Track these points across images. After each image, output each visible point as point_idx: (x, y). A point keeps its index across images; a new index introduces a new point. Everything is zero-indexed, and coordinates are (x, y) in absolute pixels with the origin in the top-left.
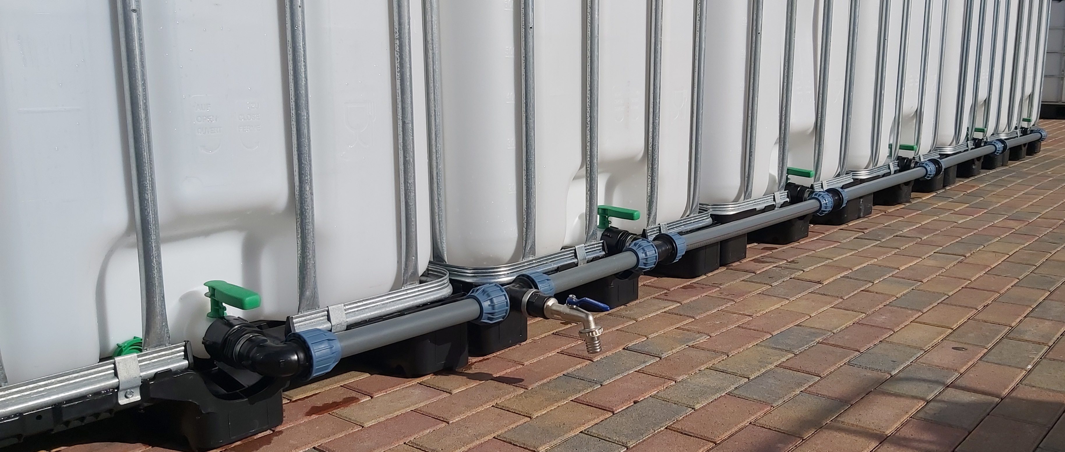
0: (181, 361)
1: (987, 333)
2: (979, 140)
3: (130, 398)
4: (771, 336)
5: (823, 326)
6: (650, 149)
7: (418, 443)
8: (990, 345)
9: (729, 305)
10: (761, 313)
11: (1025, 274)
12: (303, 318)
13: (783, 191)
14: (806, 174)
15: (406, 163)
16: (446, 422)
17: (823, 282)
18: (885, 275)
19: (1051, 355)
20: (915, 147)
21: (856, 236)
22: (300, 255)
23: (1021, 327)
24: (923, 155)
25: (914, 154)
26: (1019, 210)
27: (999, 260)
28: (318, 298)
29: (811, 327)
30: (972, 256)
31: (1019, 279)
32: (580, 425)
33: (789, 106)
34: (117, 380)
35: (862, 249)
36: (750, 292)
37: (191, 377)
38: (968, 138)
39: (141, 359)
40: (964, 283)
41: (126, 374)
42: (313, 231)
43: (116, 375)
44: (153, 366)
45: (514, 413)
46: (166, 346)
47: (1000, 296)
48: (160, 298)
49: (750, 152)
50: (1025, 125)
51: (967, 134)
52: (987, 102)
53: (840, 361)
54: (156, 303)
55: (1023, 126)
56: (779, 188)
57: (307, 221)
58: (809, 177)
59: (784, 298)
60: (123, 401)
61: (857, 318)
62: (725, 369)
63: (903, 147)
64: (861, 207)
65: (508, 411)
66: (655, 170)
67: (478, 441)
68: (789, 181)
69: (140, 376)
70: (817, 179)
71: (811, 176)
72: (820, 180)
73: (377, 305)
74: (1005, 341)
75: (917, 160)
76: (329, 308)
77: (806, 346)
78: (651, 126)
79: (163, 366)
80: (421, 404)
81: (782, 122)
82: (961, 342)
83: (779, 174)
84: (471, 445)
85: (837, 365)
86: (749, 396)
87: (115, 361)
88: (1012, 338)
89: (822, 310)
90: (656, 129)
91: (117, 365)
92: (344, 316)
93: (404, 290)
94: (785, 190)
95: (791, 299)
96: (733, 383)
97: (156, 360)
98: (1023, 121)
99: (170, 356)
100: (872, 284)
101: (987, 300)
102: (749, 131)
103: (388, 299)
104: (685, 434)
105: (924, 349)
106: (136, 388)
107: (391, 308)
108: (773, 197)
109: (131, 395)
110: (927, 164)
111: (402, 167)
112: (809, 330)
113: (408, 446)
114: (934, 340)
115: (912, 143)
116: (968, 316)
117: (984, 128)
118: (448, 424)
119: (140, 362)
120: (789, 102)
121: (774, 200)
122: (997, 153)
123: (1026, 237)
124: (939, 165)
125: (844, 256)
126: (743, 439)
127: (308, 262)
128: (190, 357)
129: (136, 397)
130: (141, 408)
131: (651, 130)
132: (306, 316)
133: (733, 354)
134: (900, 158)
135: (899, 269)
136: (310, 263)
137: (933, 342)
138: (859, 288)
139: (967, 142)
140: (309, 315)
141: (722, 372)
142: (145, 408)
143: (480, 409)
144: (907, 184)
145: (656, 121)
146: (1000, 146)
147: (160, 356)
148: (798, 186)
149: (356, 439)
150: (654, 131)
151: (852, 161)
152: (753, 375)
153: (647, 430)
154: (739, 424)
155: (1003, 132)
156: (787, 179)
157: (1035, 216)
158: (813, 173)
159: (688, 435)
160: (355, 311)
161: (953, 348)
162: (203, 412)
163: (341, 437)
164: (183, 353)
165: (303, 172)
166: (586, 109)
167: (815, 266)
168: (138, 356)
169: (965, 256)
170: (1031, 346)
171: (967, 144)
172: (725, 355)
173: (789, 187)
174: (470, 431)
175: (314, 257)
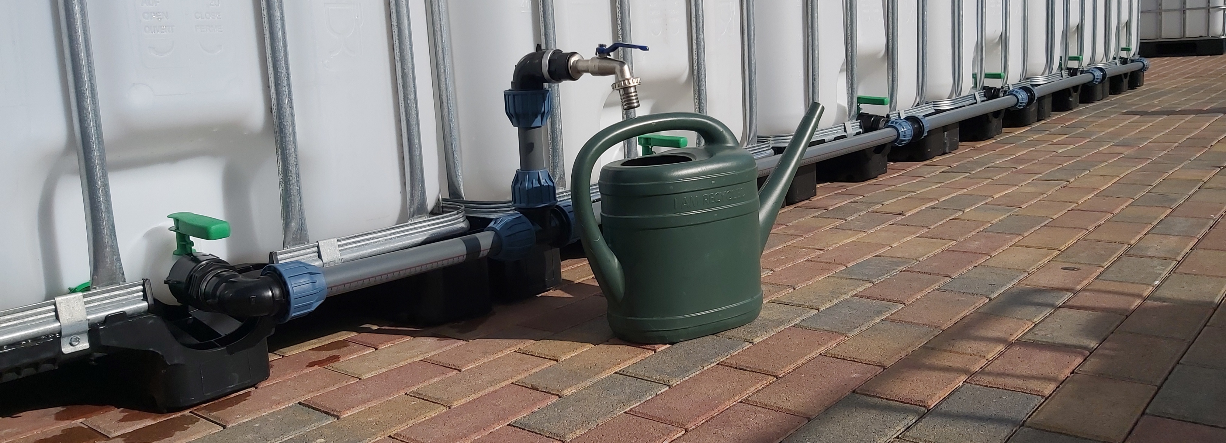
0: (139, 303)
1: (1102, 252)
2: (1074, 69)
3: (76, 346)
4: (845, 267)
5: (907, 255)
6: (696, 68)
7: (421, 392)
8: (1106, 264)
9: (796, 240)
10: (834, 246)
11: (1140, 194)
12: (290, 255)
13: (854, 121)
14: (880, 102)
15: (404, 76)
16: (458, 370)
17: (906, 214)
18: (978, 203)
19: (1181, 269)
20: (1003, 74)
21: (942, 170)
22: (281, 180)
23: (1142, 243)
24: (1012, 85)
25: (1001, 84)
26: (1127, 137)
27: (1109, 183)
28: (306, 230)
29: (893, 257)
30: (1077, 181)
31: (1134, 199)
32: (614, 365)
33: (854, 25)
34: (59, 324)
35: (949, 182)
36: (822, 227)
37: (150, 322)
38: (1062, 68)
39: (89, 299)
40: (1070, 206)
41: (68, 317)
42: (295, 151)
43: (57, 317)
44: (104, 307)
45: (539, 357)
46: (120, 285)
47: (1113, 216)
48: (109, 227)
49: (813, 75)
50: (1124, 54)
51: (1060, 64)
52: (1080, 28)
53: (928, 287)
54: (103, 232)
55: (1122, 57)
56: (849, 118)
57: (287, 139)
58: (883, 104)
59: (861, 231)
60: (67, 349)
61: (946, 246)
62: (790, 301)
63: (989, 76)
64: (946, 141)
65: (531, 355)
66: (702, 92)
67: (492, 387)
68: (861, 112)
69: (87, 320)
70: (893, 108)
71: (886, 103)
72: (897, 110)
73: (380, 241)
74: (1124, 258)
75: (1006, 89)
76: (319, 242)
77: (886, 275)
78: (694, 42)
79: (117, 308)
80: (432, 352)
81: (848, 43)
82: (1071, 262)
83: (848, 101)
84: (483, 392)
85: (925, 291)
86: (818, 327)
87: (55, 301)
88: (1132, 256)
89: (905, 240)
90: (700, 45)
91: (58, 305)
92: (338, 253)
93: (410, 224)
94: (856, 120)
95: (868, 231)
96: (800, 315)
97: (108, 301)
98: (1121, 50)
99: (125, 297)
100: (962, 212)
101: (1099, 221)
102: (810, 52)
103: (391, 234)
104: (740, 369)
105: (1028, 271)
106: (83, 334)
107: (395, 245)
108: (843, 127)
109: (76, 342)
110: (1017, 92)
111: (400, 81)
112: (890, 259)
113: (409, 396)
114: (1039, 261)
115: (998, 70)
116: (1077, 236)
117: (1079, 56)
118: (460, 371)
119: (86, 303)
120: (854, 20)
121: (845, 131)
122: (1096, 81)
123: (1137, 160)
124: (1031, 93)
125: (930, 188)
126: (810, 371)
127: (291, 187)
128: (149, 297)
129: (84, 345)
130: (92, 358)
131: (695, 47)
132: (293, 251)
133: (800, 287)
134: (987, 88)
135: (993, 198)
136: (294, 189)
137: (1038, 264)
138: (947, 217)
139: (1061, 71)
140: (297, 251)
141: (786, 304)
142: (98, 360)
143: (500, 355)
144: (996, 114)
145: (700, 36)
146: (1098, 74)
147: (113, 297)
148: (872, 116)
149: (349, 391)
150: (699, 47)
151: (932, 90)
152: (823, 306)
153: (695, 366)
154: (806, 355)
155: (1101, 62)
156: (859, 109)
157: (1146, 141)
158: (887, 100)
159: (743, 370)
160: (352, 247)
161: (1062, 268)
162: (168, 363)
163: (333, 390)
164: (142, 293)
165: (279, 82)
166: (617, 21)
167: (896, 199)
168: (84, 297)
169: (1069, 181)
170: (1156, 262)
171: (1061, 73)
172: (790, 288)
173: (862, 117)
174: (484, 378)
175: (298, 181)
